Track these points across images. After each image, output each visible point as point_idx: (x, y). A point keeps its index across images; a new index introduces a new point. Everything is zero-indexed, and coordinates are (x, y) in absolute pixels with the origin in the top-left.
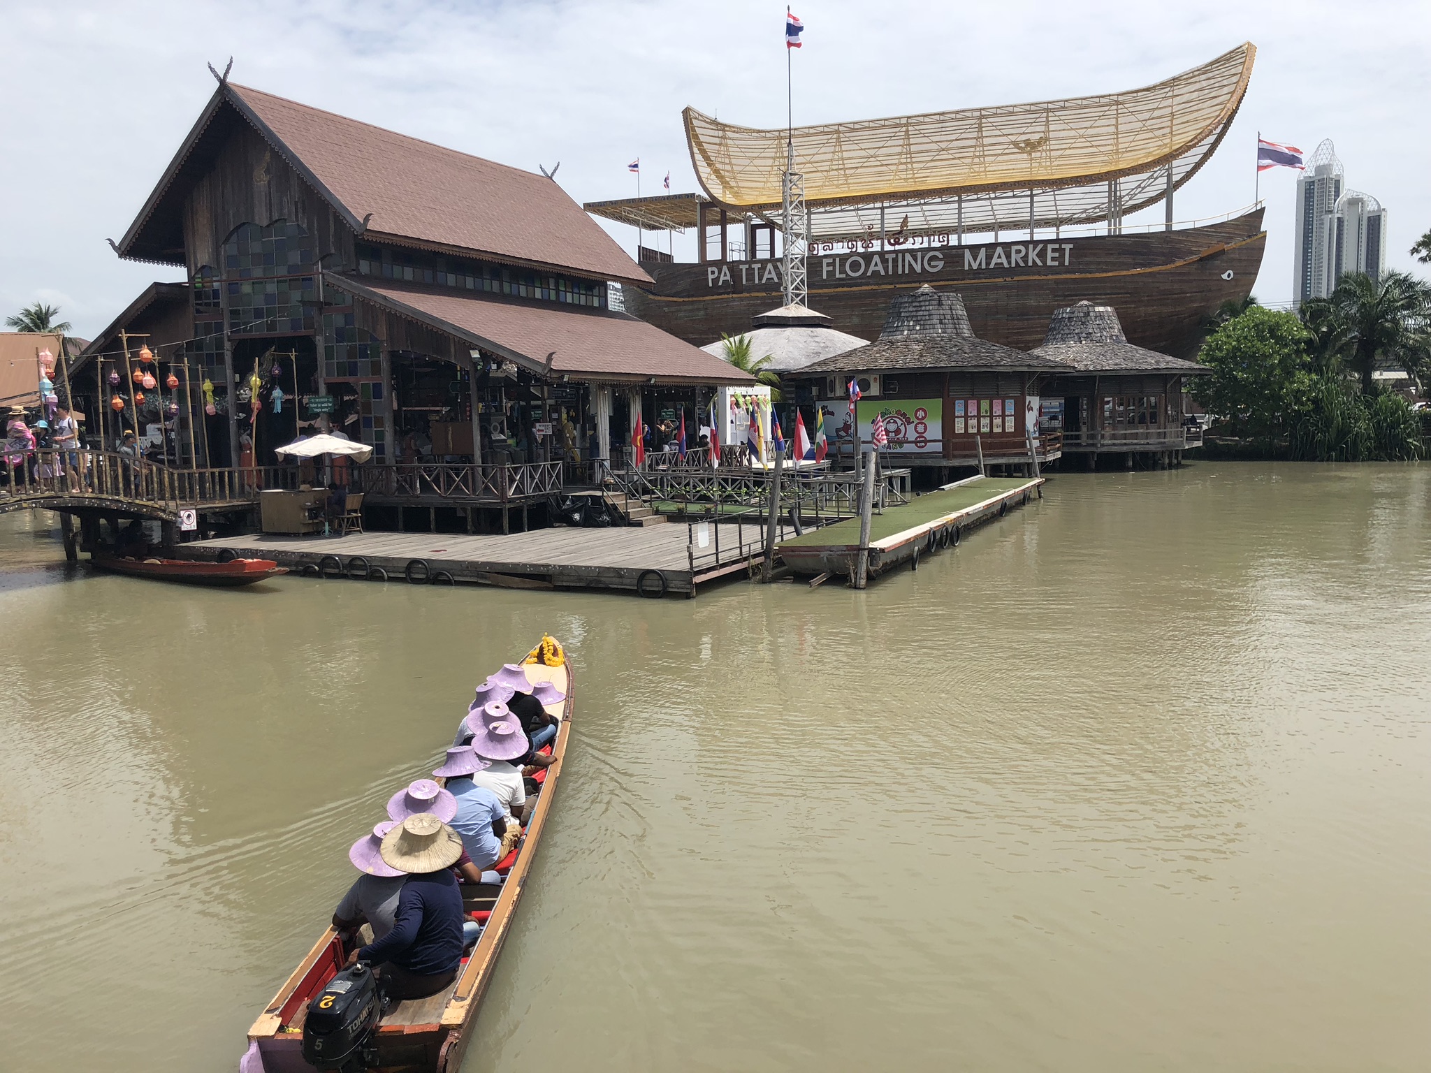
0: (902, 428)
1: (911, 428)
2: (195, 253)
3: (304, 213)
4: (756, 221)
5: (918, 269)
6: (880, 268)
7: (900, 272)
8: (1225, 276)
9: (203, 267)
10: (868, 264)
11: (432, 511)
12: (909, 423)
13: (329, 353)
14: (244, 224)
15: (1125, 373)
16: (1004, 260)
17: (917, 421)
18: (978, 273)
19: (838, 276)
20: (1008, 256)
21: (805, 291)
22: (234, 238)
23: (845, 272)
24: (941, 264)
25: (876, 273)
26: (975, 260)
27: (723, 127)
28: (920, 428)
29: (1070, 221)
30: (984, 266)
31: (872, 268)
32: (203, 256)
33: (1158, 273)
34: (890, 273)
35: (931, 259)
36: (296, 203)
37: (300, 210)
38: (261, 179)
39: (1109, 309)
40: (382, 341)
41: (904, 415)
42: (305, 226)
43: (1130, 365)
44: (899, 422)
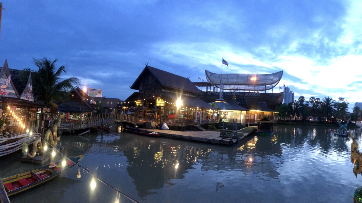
2: (140, 88)
4: (215, 86)
8: (279, 100)
10: (232, 93)
14: (147, 84)
19: (227, 95)
20: (251, 94)
21: (223, 97)
22: (145, 86)
24: (242, 94)
27: (211, 73)
29: (259, 90)
30: (248, 95)
36: (155, 82)
38: (150, 78)
39: (265, 103)
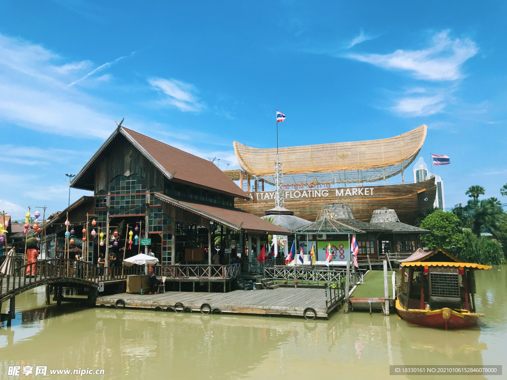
0: (335, 251)
1: (338, 251)
2: (98, 186)
3: (144, 171)
5: (320, 196)
6: (306, 195)
7: (313, 196)
8: (425, 200)
9: (101, 191)
10: (302, 193)
11: (194, 284)
12: (337, 249)
13: (150, 222)
14: (118, 175)
15: (404, 233)
16: (350, 193)
17: (340, 249)
18: (340, 198)
19: (291, 197)
20: (351, 192)
22: (114, 180)
23: (294, 196)
24: (328, 194)
25: (304, 197)
26: (340, 192)
28: (342, 252)
30: (343, 195)
31: (303, 195)
32: (101, 187)
33: (404, 198)
34: (310, 196)
35: (324, 192)
36: (141, 168)
37: (143, 171)
38: (128, 159)
39: (393, 210)
40: (173, 218)
41: (335, 247)
42: (144, 176)
43: (406, 230)
44: (334, 249)
